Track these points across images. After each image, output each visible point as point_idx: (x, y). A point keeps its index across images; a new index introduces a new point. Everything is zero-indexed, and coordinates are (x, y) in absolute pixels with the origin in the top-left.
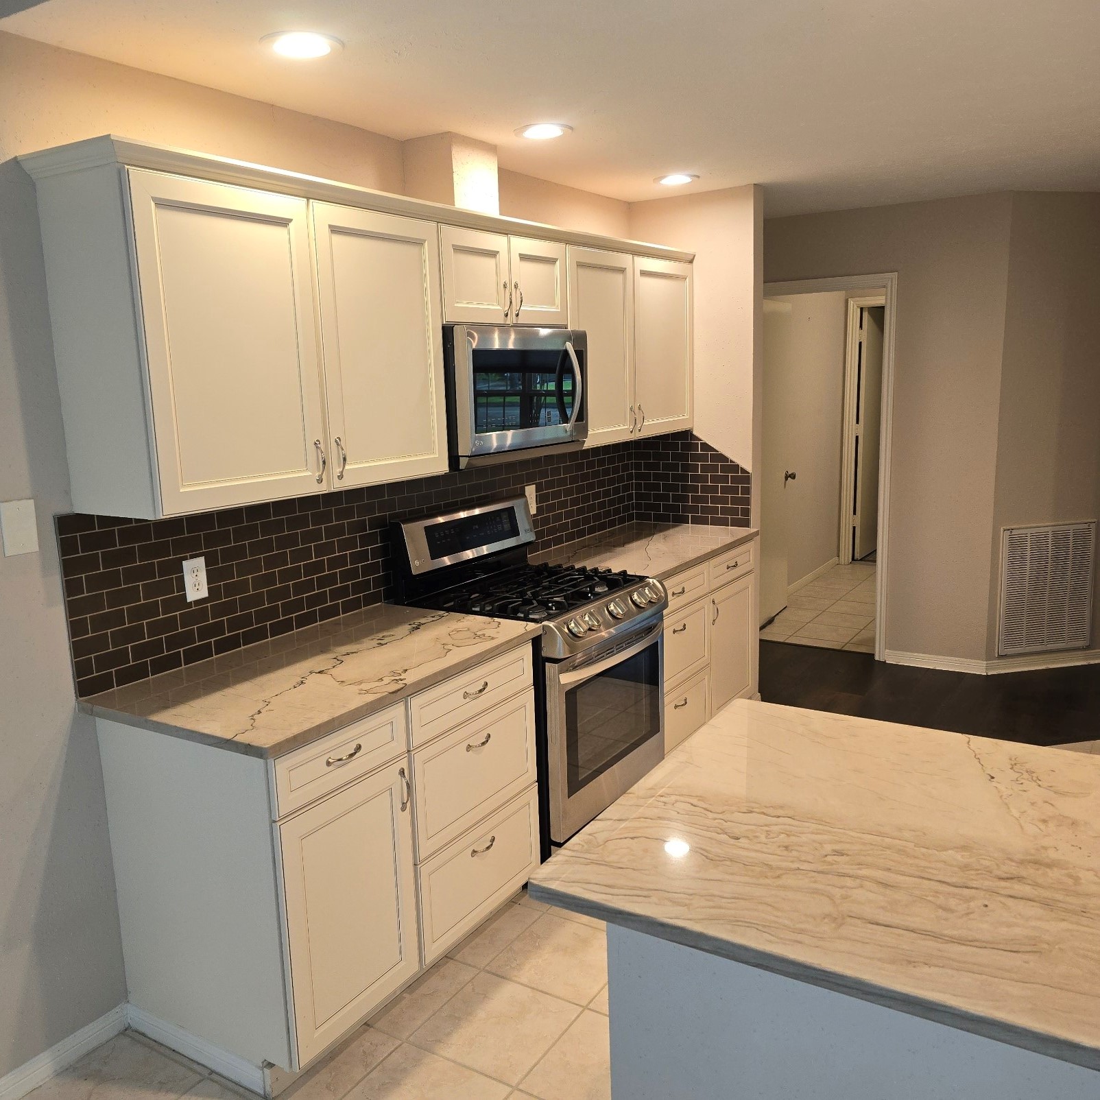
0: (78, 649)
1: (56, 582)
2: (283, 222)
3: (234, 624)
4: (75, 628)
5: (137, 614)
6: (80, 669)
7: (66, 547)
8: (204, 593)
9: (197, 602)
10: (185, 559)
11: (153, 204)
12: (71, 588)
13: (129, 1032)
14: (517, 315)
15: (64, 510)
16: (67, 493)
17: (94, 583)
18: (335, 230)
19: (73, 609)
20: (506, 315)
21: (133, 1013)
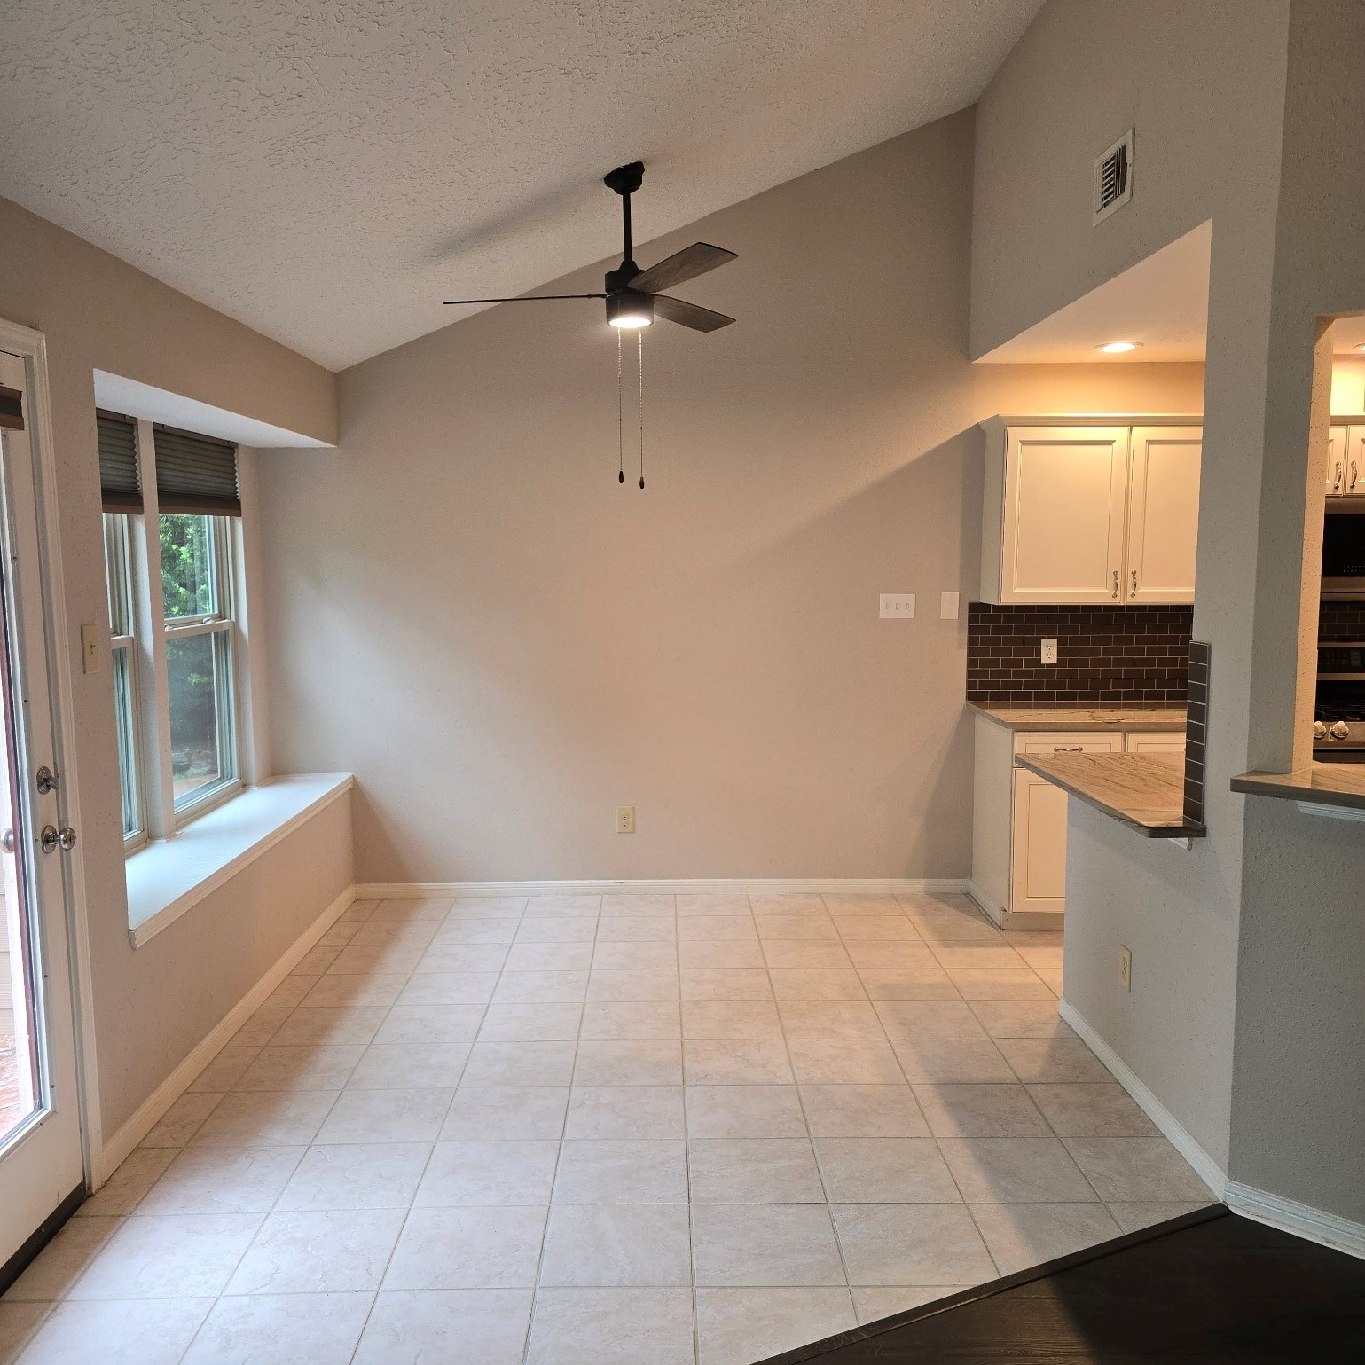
0: (970, 674)
1: (965, 636)
2: (1110, 443)
3: (1072, 684)
4: (971, 663)
5: (1007, 663)
6: (970, 685)
7: (972, 620)
8: (1054, 660)
9: (1049, 665)
10: (1044, 638)
11: (1020, 444)
12: (971, 641)
13: (968, 895)
14: (1353, 487)
15: (974, 600)
16: (978, 591)
17: (985, 641)
18: (1150, 442)
19: (971, 652)
20: (1337, 487)
21: (972, 885)
